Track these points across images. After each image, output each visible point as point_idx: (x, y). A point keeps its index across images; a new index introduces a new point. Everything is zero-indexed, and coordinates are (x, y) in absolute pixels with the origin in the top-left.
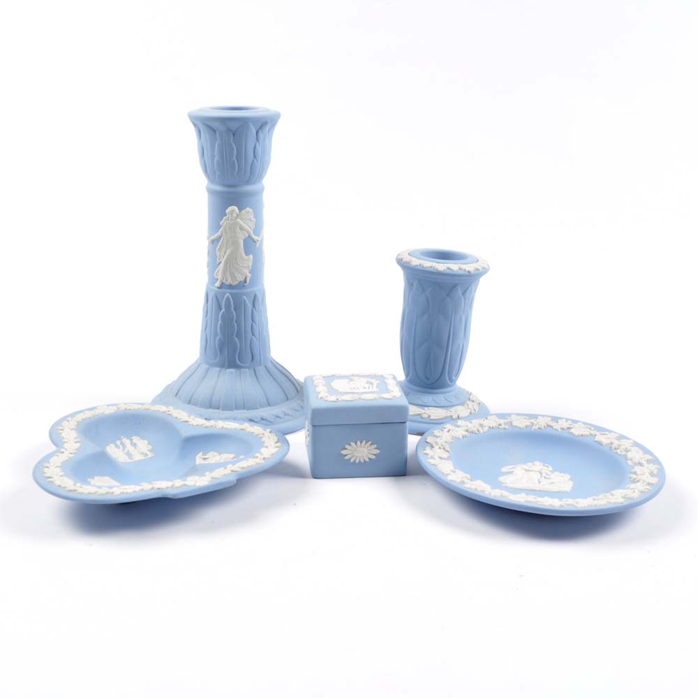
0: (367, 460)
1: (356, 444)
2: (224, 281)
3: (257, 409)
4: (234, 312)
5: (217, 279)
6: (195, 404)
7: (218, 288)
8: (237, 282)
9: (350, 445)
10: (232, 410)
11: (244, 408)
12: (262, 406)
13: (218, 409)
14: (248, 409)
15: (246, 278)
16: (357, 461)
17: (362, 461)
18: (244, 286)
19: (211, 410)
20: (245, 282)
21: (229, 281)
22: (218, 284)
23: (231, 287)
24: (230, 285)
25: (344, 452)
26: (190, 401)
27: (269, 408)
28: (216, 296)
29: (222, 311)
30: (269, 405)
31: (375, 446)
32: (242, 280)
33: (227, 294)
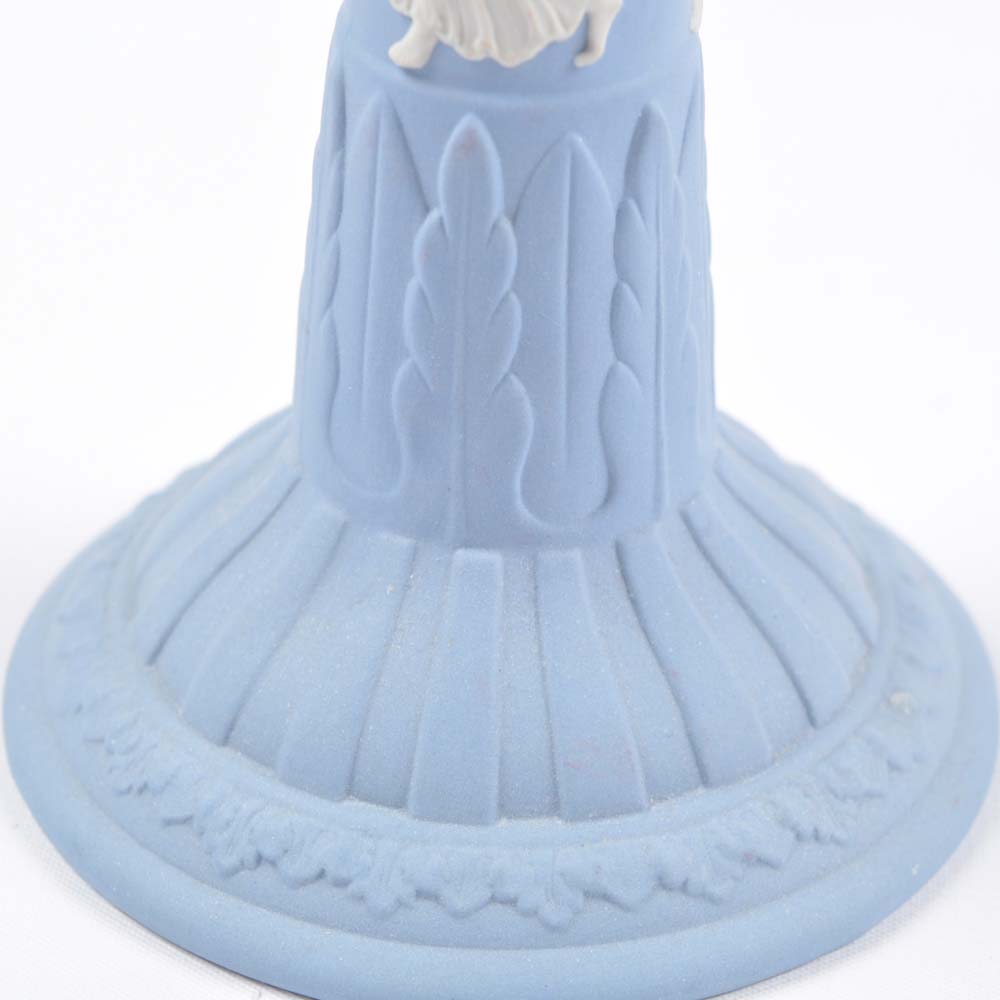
2: (450, 38)
3: (634, 808)
4: (506, 225)
5: (408, 20)
6: (263, 757)
7: (410, 72)
8: (532, 53)
10: (476, 817)
11: (554, 808)
12: (659, 791)
13: (400, 803)
14: (577, 816)
15: (587, 22)
18: (572, 68)
19: (356, 810)
20: (585, 46)
21: (481, 43)
22: (406, 50)
23: (489, 75)
24: (490, 64)
26: (231, 727)
27: (700, 800)
28: (399, 126)
29: (434, 215)
30: (704, 779)
32: (564, 33)
33: (467, 121)
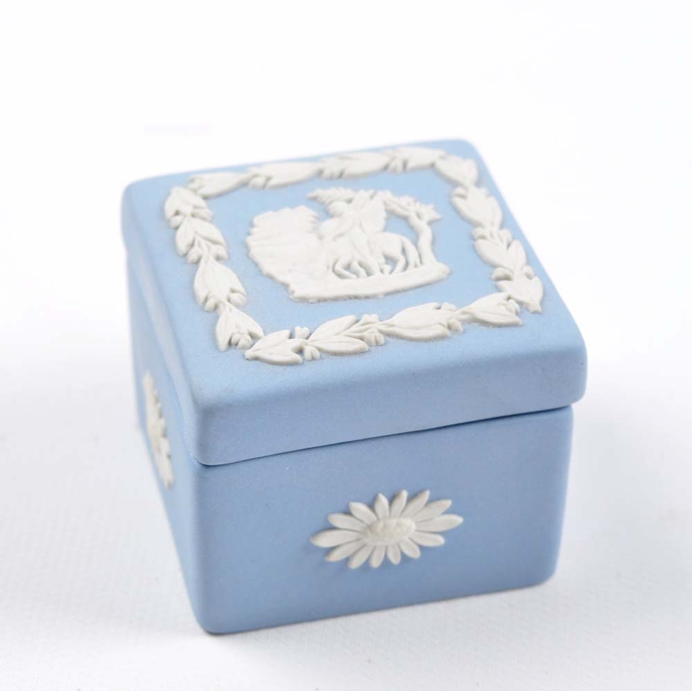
0: (415, 553)
1: (371, 506)
9: (348, 512)
16: (376, 563)
17: (395, 559)
25: (325, 541)
31: (448, 503)
